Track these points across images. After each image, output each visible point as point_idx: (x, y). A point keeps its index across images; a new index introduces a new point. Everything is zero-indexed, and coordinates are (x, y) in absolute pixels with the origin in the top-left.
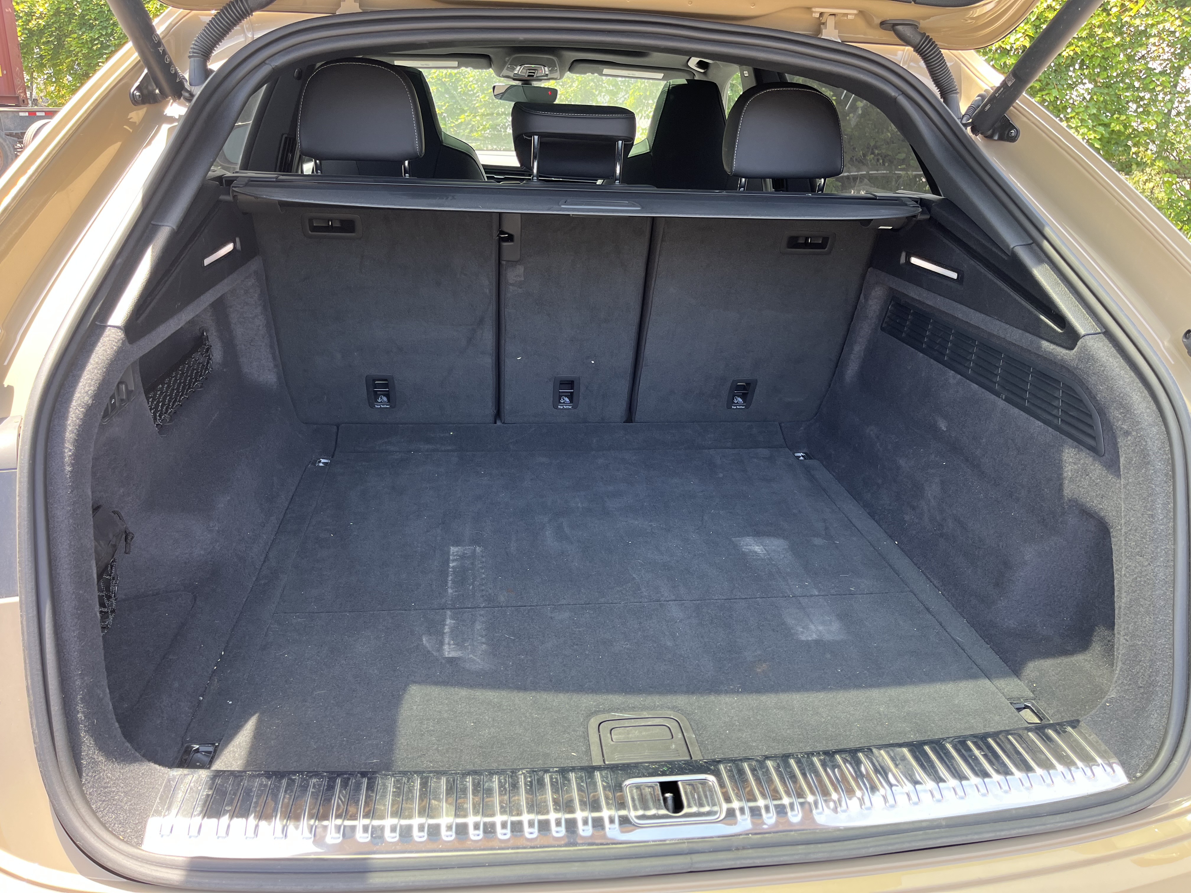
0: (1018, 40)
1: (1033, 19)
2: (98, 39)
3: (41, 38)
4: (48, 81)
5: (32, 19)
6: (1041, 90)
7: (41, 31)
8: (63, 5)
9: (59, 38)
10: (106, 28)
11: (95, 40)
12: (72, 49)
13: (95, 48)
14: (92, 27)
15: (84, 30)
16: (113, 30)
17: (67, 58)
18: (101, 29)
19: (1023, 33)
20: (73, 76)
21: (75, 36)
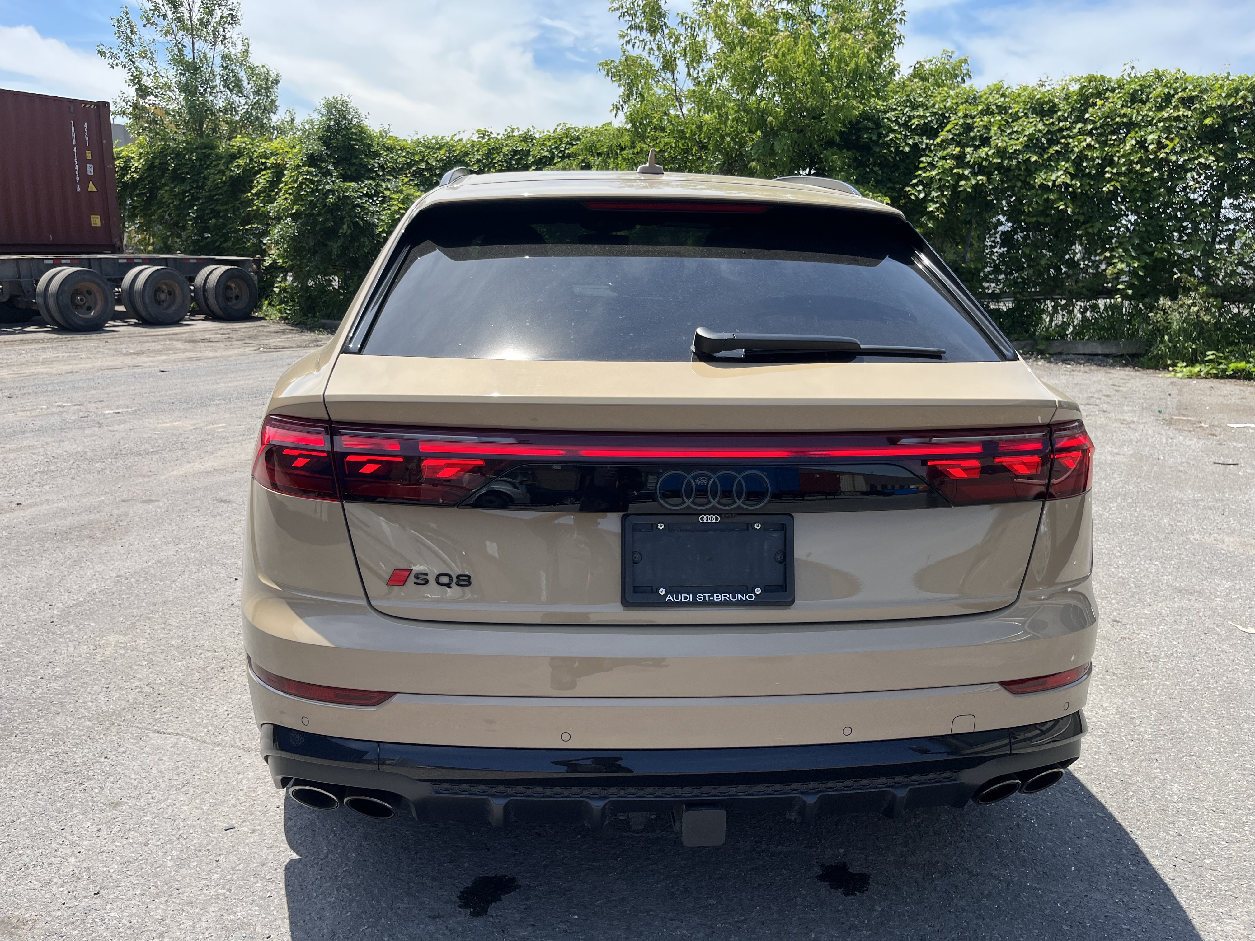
0: (1059, 177)
1: (1073, 158)
2: (189, 191)
3: (135, 190)
4: (139, 230)
5: (128, 173)
6: (1085, 222)
7: (134, 183)
8: (157, 161)
9: (151, 190)
10: (197, 181)
11: (186, 192)
12: (164, 200)
13: (186, 199)
14: (183, 180)
15: (176, 183)
16: (203, 182)
17: (159, 209)
18: (192, 182)
19: (1064, 171)
20: (164, 225)
21: (167, 188)
